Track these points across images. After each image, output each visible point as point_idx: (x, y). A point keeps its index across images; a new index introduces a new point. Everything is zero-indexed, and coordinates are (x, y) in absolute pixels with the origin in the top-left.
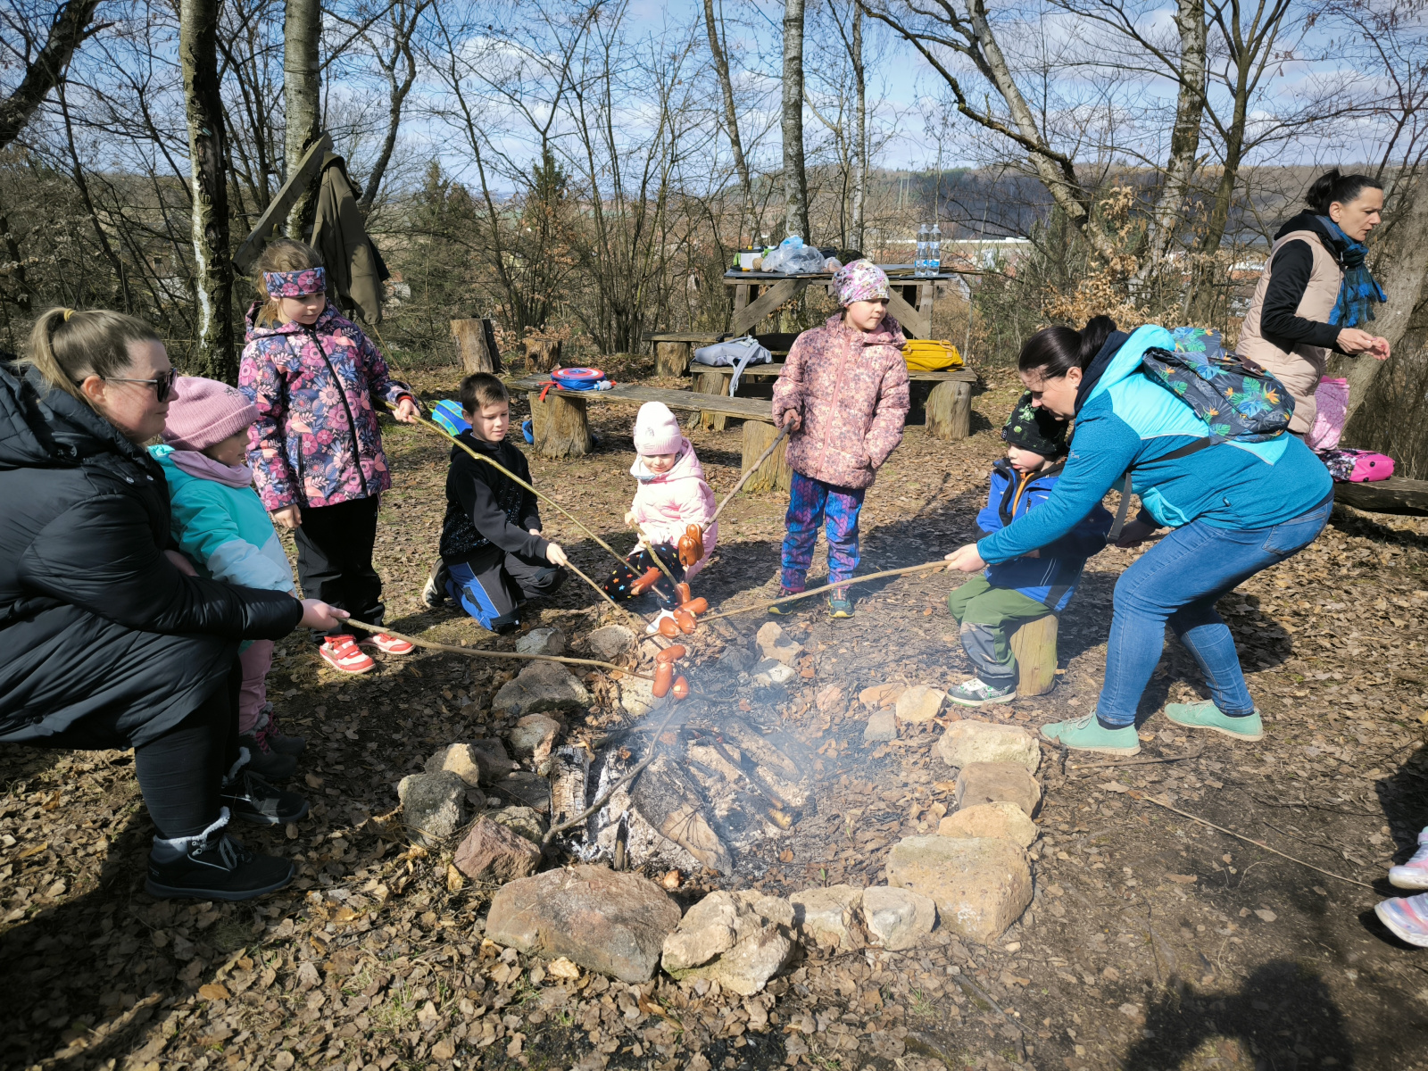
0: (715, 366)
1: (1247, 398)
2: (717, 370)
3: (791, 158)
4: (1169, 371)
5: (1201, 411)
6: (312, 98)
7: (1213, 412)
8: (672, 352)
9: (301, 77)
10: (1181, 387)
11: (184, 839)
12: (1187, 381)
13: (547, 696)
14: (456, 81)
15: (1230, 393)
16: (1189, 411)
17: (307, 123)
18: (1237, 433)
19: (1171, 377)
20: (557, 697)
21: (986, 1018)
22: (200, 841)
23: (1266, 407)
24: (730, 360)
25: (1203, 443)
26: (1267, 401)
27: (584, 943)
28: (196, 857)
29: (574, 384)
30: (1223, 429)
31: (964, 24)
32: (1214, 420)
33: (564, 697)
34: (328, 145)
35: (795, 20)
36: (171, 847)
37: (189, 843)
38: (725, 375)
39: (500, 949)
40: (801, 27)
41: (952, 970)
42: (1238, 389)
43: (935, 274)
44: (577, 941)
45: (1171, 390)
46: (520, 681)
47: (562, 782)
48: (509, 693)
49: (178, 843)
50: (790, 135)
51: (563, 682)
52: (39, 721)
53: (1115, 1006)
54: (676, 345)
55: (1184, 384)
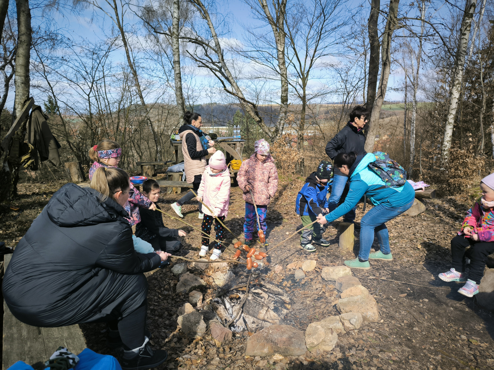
0: (177, 172)
1: (395, 176)
2: (177, 173)
3: (180, 104)
4: (376, 168)
5: (384, 179)
6: (27, 85)
7: (387, 180)
8: (148, 169)
9: (23, 78)
10: (379, 173)
11: (138, 348)
12: (381, 171)
13: (193, 285)
14: (46, 77)
15: (391, 175)
16: (381, 179)
17: (26, 94)
18: (392, 185)
19: (377, 170)
20: (197, 284)
21: (389, 339)
22: (142, 348)
23: (400, 179)
24: (181, 170)
25: (383, 187)
26: (400, 177)
27: (284, 347)
28: (141, 354)
29: (138, 182)
30: (389, 184)
31: (216, 63)
32: (387, 181)
33: (199, 284)
34: (33, 102)
35: (178, 62)
36: (133, 352)
37: (140, 349)
38: (180, 175)
39: (253, 358)
40: (179, 64)
41: (374, 330)
42: (393, 174)
43: (240, 140)
44: (282, 347)
45: (376, 174)
46: (182, 282)
47: (219, 309)
48: (181, 286)
49: (136, 350)
50: (179, 97)
51: (196, 280)
52: (101, 312)
53: (412, 329)
54: (150, 166)
55: (380, 172)
